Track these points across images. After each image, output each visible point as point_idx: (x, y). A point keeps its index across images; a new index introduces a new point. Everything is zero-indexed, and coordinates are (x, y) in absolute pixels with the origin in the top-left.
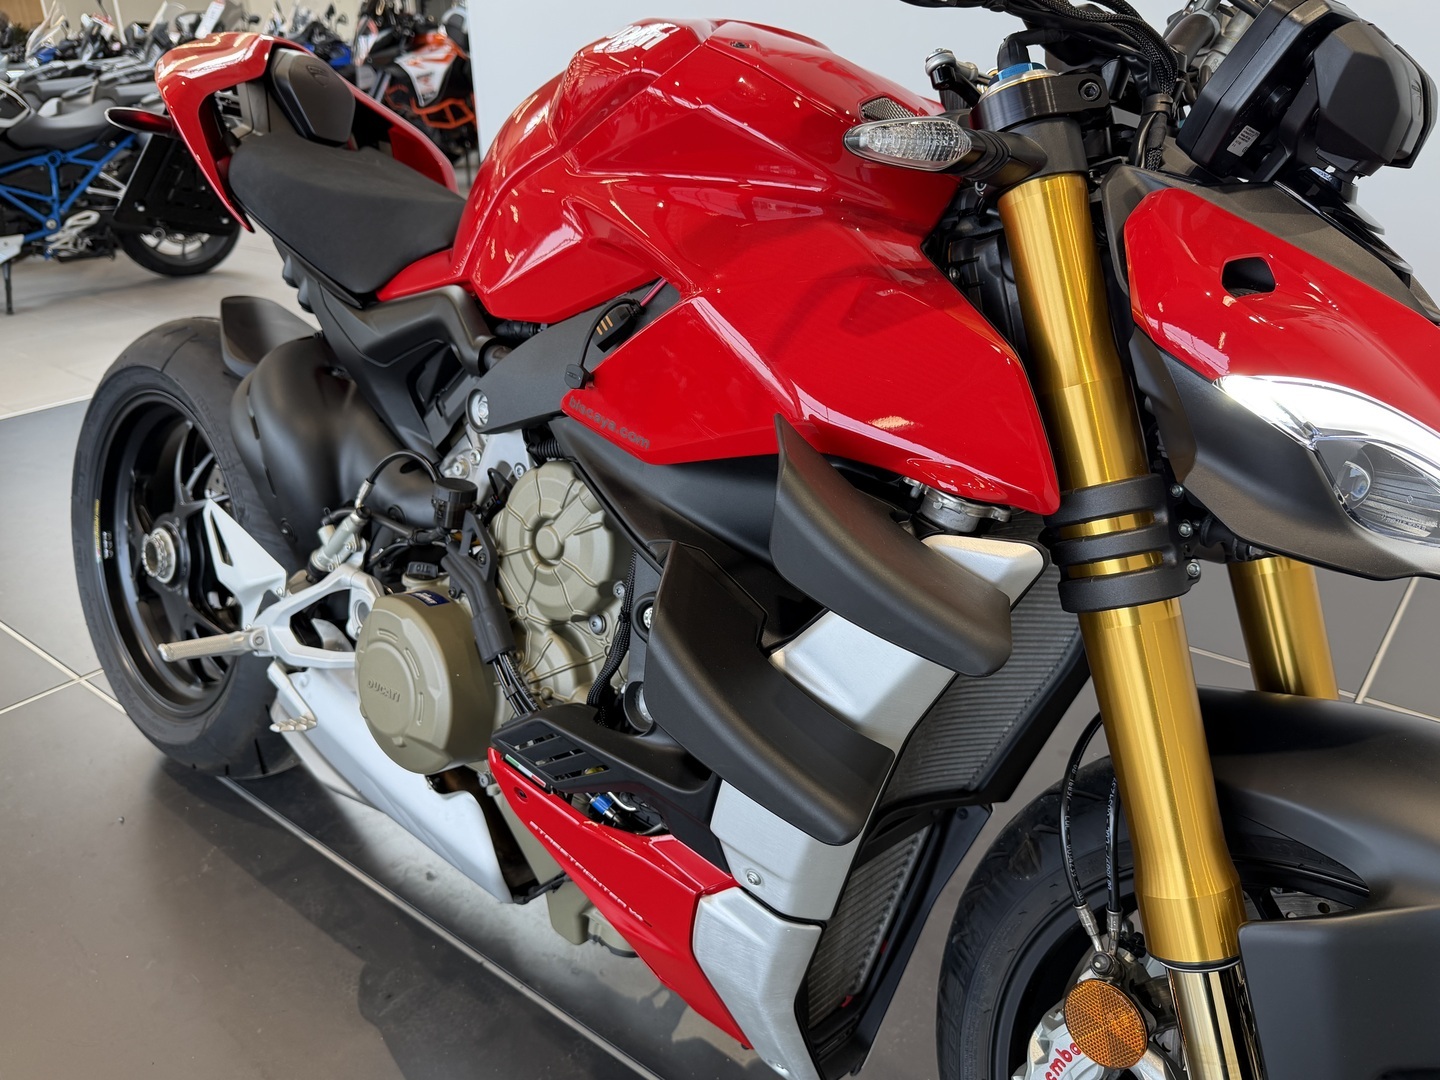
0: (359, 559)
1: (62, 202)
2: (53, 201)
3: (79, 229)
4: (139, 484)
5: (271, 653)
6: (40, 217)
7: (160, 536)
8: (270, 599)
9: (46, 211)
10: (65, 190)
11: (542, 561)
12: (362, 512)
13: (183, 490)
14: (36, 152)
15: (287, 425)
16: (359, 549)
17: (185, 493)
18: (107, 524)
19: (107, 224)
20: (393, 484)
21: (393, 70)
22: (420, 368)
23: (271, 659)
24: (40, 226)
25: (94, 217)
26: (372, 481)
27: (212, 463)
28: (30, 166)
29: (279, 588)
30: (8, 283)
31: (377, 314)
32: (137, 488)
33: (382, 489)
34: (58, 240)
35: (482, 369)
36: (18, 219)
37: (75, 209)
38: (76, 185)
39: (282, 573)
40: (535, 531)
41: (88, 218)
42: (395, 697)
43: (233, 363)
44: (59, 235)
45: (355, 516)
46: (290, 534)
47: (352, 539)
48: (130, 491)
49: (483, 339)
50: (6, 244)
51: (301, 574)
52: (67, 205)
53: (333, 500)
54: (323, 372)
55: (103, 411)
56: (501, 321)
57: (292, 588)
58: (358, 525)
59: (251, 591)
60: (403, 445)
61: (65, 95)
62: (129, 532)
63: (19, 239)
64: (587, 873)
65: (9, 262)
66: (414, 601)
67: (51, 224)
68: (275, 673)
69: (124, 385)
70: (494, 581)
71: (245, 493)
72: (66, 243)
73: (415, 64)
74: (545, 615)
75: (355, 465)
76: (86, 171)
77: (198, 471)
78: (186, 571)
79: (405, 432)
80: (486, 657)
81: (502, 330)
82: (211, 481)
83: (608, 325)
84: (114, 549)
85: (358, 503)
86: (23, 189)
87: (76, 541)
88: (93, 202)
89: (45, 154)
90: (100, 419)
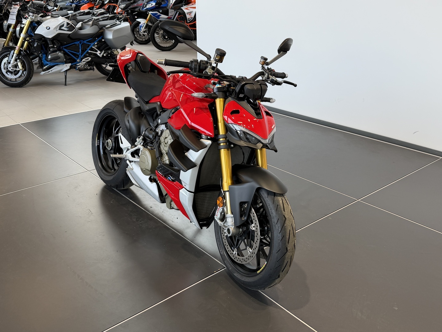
0: (142, 144)
1: (82, 54)
2: (80, 54)
3: (85, 62)
4: (106, 131)
5: (127, 159)
6: (76, 59)
7: (109, 140)
8: (128, 150)
9: (78, 57)
10: (83, 51)
11: (166, 144)
12: (143, 136)
13: (114, 132)
14: (77, 40)
15: (133, 122)
16: (142, 142)
17: (114, 133)
18: (99, 139)
19: (93, 61)
20: (148, 132)
21: (180, 11)
22: (154, 114)
23: (127, 160)
24: (75, 61)
25: (90, 59)
26: (145, 131)
27: (120, 127)
28: (74, 44)
29: (129, 148)
30: (66, 76)
31: (148, 105)
32: (105, 132)
33: (146, 133)
34: (80, 65)
35: (160, 115)
36: (70, 59)
37: (85, 57)
38: (86, 50)
39: (130, 145)
40: (165, 139)
41: (88, 59)
42: (144, 163)
43: (125, 110)
44: (80, 64)
45: (142, 137)
46: (132, 140)
47: (141, 140)
48: (104, 132)
49: (161, 111)
50: (66, 66)
51: (133, 146)
52: (83, 55)
53: (139, 134)
54: (140, 113)
55: (100, 116)
56: (164, 108)
57: (131, 148)
58: (142, 138)
59: (125, 148)
60: (151, 126)
61: (84, 21)
62: (103, 140)
63: (70, 64)
64: (167, 189)
65: (66, 71)
66: (149, 149)
67: (78, 60)
68: (128, 162)
69: (105, 112)
70: (159, 147)
71: (126, 133)
72: (82, 66)
73: (187, 9)
74: (165, 152)
75: (143, 129)
76: (89, 45)
77: (117, 129)
78: (113, 148)
79: (151, 124)
80: (157, 157)
81: (164, 109)
82: (119, 131)
83: (173, 111)
84: (99, 143)
85: (143, 135)
86: (72, 51)
87: (92, 141)
88: (90, 55)
89: (78, 41)
90: (100, 118)
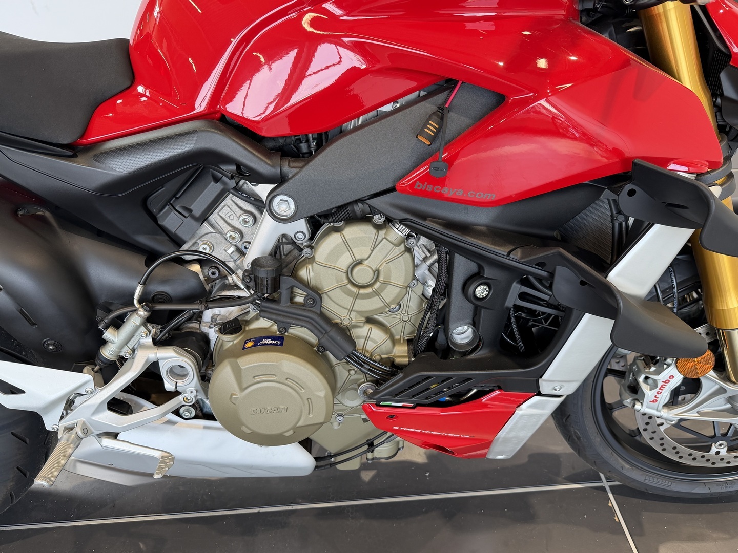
11: (363, 286)
26: (144, 284)
39: (88, 378)
40: (350, 272)
45: (142, 313)
47: (140, 328)
58: (145, 318)
64: (434, 433)
74: (363, 316)
80: (342, 357)
85: (136, 303)
